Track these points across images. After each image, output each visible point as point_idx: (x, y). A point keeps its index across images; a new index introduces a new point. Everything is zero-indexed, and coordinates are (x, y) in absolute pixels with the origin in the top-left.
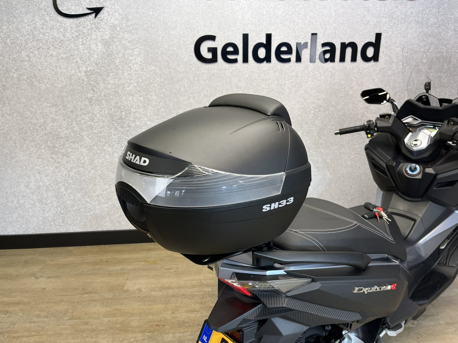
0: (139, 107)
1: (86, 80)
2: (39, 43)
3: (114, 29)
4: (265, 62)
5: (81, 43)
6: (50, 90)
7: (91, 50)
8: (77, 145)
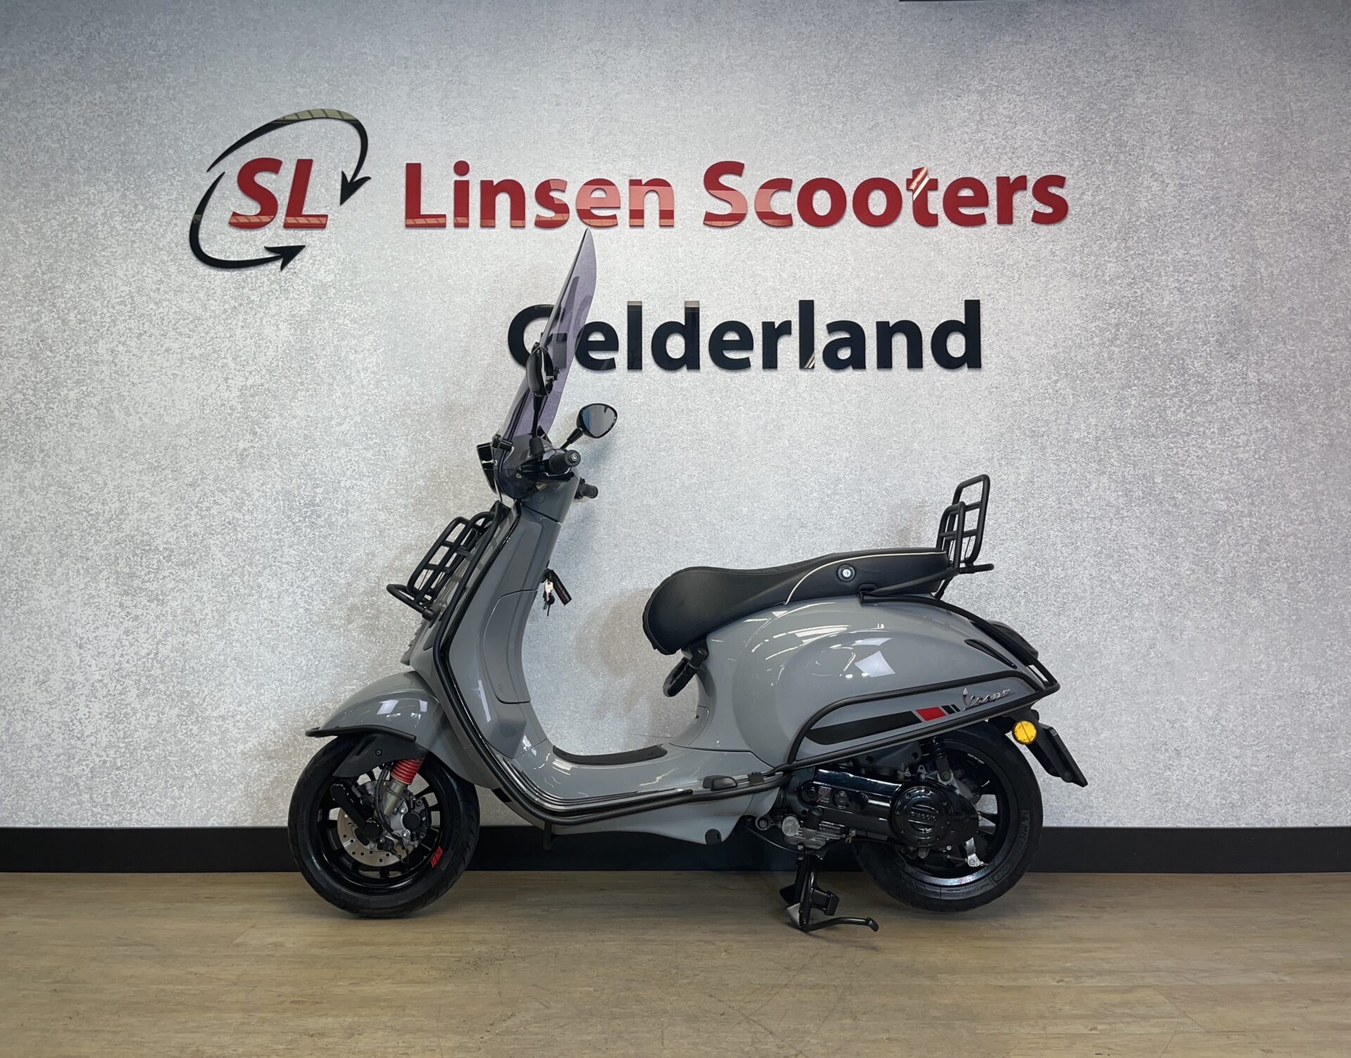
0: (361, 475)
1: (240, 406)
2: (143, 324)
3: (320, 292)
4: (684, 369)
5: (240, 324)
6: (149, 431)
7: (262, 339)
8: (191, 572)
